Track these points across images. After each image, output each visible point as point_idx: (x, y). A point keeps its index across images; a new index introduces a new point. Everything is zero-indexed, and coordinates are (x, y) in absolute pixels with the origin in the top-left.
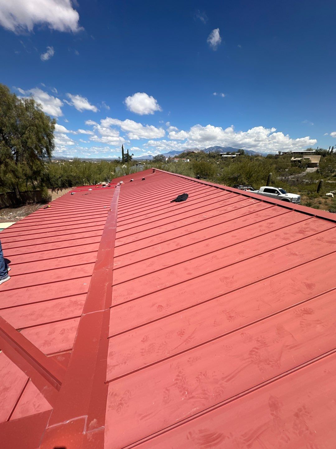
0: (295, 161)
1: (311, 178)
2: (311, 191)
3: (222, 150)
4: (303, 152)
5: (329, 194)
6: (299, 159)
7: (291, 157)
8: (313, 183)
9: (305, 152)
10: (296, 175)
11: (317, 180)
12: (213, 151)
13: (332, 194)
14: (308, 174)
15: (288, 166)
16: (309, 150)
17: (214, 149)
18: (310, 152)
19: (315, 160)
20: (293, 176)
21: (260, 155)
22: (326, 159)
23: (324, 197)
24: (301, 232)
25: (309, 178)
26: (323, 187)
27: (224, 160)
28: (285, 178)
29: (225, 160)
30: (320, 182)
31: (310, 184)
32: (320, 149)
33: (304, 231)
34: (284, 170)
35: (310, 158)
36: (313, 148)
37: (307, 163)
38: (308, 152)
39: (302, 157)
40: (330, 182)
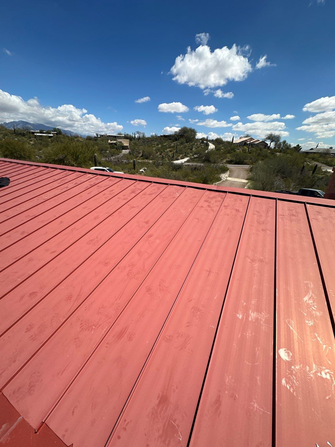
0: (112, 144)
1: (127, 159)
2: (130, 169)
3: (32, 127)
4: (116, 136)
5: (141, 170)
6: (115, 142)
7: (108, 140)
8: (129, 163)
9: (117, 136)
10: (116, 156)
11: (131, 160)
12: (19, 127)
13: (143, 170)
14: (124, 155)
15: (108, 148)
16: (120, 135)
17: (19, 124)
18: (121, 136)
19: (126, 143)
20: (114, 157)
21: (80, 136)
22: (133, 143)
23: (139, 173)
24: (133, 192)
25: (126, 158)
26: (137, 166)
27: (39, 140)
28: (108, 159)
29: (41, 140)
30: (134, 161)
31: (128, 164)
32: (127, 134)
33: (134, 191)
34: (106, 151)
35: (122, 141)
36: (122, 133)
37: (121, 146)
38: (119, 136)
39: (116, 140)
40: (140, 161)
